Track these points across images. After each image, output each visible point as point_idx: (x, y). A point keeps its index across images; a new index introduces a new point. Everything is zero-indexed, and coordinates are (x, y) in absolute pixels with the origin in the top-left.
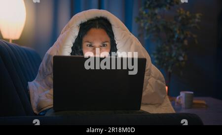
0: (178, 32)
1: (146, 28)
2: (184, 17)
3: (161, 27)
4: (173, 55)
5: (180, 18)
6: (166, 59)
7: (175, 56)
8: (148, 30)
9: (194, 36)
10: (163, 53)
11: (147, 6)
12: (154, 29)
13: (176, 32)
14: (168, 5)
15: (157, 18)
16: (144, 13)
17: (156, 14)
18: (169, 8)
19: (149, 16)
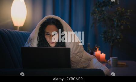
0: (116, 21)
1: (97, 19)
2: (121, 12)
3: (106, 18)
4: (114, 35)
5: (118, 13)
6: (109, 38)
7: (115, 36)
8: (99, 20)
9: (128, 23)
10: (108, 34)
11: (97, 6)
12: (102, 20)
13: (115, 21)
14: (110, 5)
15: (104, 13)
16: (96, 10)
17: (103, 11)
18: (111, 7)
19: (99, 12)
